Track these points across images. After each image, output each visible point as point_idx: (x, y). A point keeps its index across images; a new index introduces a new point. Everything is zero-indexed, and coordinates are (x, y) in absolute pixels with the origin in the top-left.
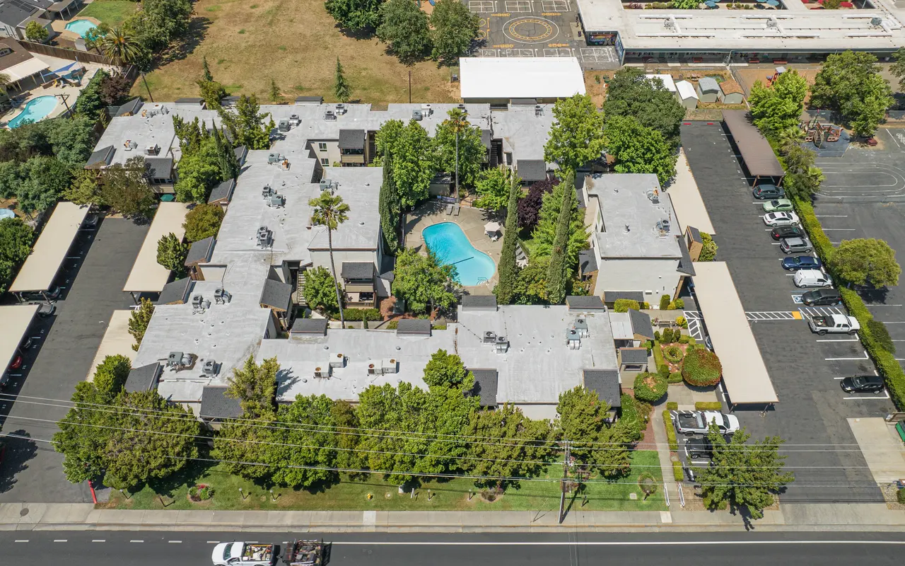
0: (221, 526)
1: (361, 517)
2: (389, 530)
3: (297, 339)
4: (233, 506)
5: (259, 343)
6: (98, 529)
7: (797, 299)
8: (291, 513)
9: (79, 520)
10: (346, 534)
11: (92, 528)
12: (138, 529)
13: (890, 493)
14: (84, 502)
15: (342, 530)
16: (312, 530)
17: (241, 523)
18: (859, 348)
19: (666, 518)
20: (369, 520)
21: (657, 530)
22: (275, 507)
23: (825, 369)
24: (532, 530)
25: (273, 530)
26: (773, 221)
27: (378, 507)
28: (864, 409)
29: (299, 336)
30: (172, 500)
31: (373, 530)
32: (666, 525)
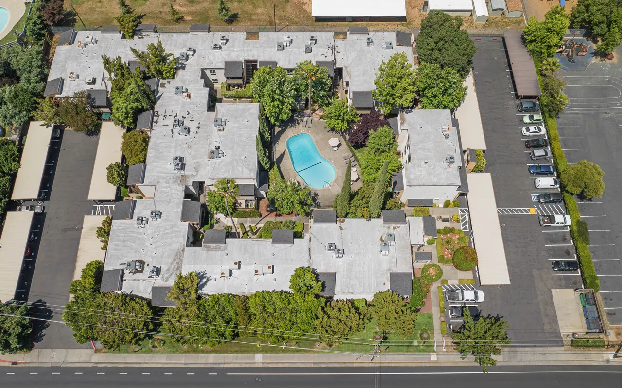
0: (171, 363)
1: (254, 358)
2: (271, 366)
3: (207, 247)
4: (177, 351)
5: (183, 250)
6: (99, 365)
7: (534, 198)
8: (212, 355)
9: (88, 360)
10: (245, 368)
11: (96, 365)
12: (122, 366)
13: (567, 341)
14: (88, 348)
15: (243, 366)
16: (225, 366)
17: (183, 362)
18: (568, 237)
19: (433, 357)
20: (259, 359)
21: (428, 365)
22: (202, 351)
23: (544, 253)
24: (355, 365)
25: (202, 366)
26: (528, 134)
27: (265, 350)
28: (563, 282)
29: (209, 245)
30: (140, 348)
31: (261, 365)
32: (433, 362)
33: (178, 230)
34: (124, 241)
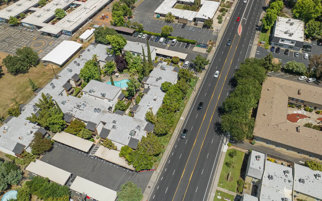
0: (172, 145)
1: (181, 120)
2: (186, 116)
3: (138, 111)
4: (168, 141)
5: (134, 118)
6: (162, 170)
7: (164, 44)
8: (175, 131)
9: (158, 174)
11: (161, 171)
12: (166, 161)
13: (207, 53)
14: (153, 173)
15: (183, 123)
16: (180, 128)
17: (174, 141)
18: (179, 42)
19: (200, 78)
20: (182, 118)
21: (202, 80)
22: (172, 134)
23: (182, 48)
24: (195, 96)
25: (177, 135)
26: (145, 37)
27: (180, 116)
28: (192, 48)
29: (137, 110)
30: (162, 153)
31: (185, 118)
32: (202, 79)
33: (125, 118)
34: (119, 136)
